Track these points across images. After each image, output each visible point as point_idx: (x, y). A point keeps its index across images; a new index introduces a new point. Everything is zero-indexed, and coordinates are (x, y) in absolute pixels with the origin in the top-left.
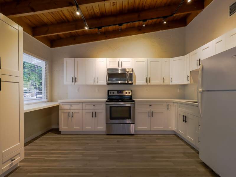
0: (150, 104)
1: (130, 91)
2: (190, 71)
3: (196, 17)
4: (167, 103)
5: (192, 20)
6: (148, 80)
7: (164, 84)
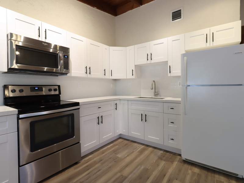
0: (99, 105)
1: (57, 87)
2: (135, 65)
3: (130, 11)
4: (115, 102)
5: (126, 12)
6: (88, 70)
7: (105, 78)
